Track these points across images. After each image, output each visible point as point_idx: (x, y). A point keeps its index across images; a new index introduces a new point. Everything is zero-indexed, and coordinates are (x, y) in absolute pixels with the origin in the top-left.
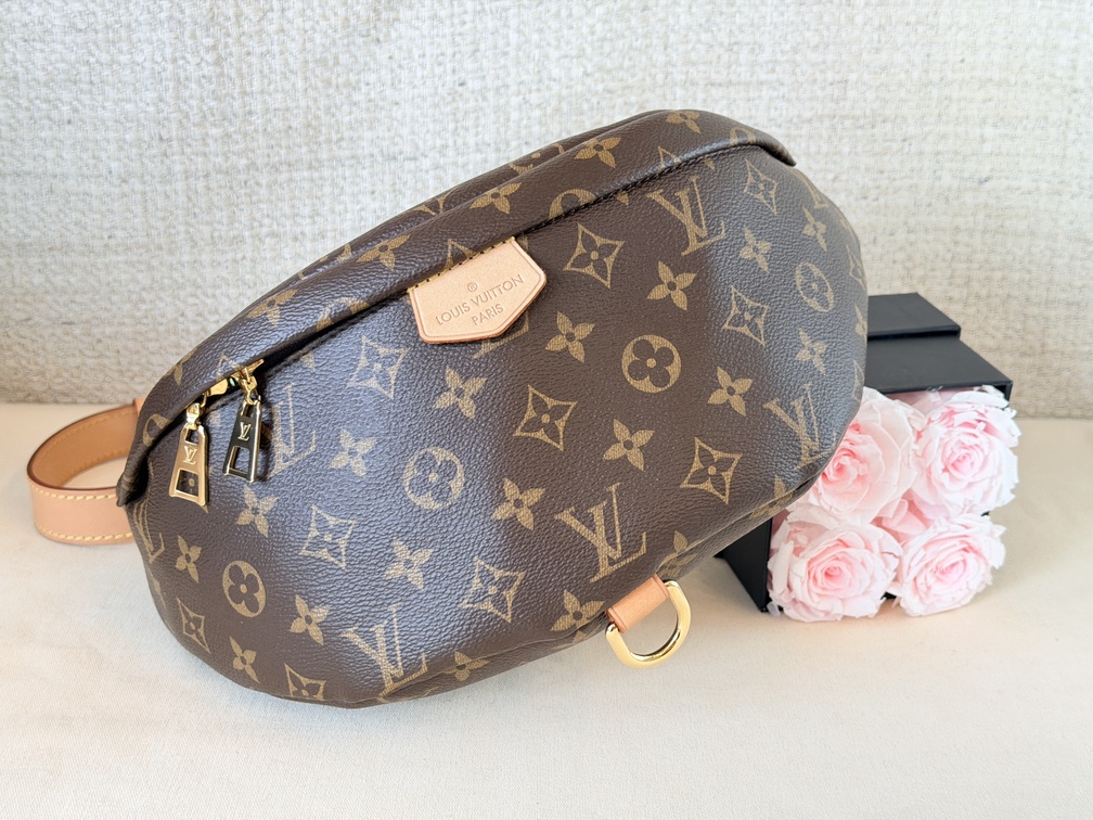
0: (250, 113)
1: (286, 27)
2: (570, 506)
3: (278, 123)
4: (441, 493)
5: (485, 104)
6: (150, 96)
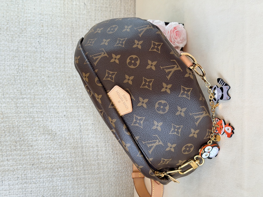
1: (53, 153)
3: (73, 155)
5: (69, 111)
6: (68, 182)
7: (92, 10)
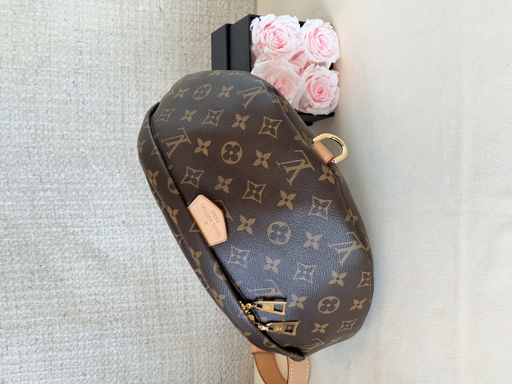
0: (136, 307)
1: (102, 293)
2: (286, 180)
3: (140, 296)
4: (284, 230)
5: (132, 213)
6: (130, 347)
7: (175, 21)
